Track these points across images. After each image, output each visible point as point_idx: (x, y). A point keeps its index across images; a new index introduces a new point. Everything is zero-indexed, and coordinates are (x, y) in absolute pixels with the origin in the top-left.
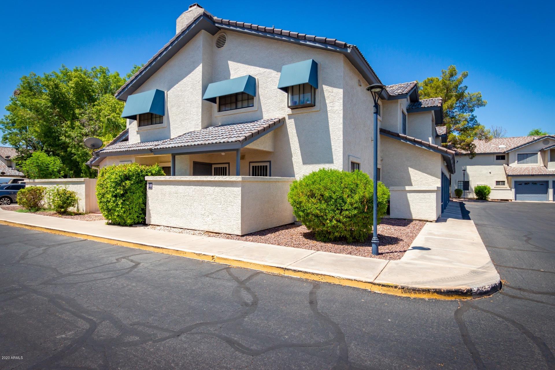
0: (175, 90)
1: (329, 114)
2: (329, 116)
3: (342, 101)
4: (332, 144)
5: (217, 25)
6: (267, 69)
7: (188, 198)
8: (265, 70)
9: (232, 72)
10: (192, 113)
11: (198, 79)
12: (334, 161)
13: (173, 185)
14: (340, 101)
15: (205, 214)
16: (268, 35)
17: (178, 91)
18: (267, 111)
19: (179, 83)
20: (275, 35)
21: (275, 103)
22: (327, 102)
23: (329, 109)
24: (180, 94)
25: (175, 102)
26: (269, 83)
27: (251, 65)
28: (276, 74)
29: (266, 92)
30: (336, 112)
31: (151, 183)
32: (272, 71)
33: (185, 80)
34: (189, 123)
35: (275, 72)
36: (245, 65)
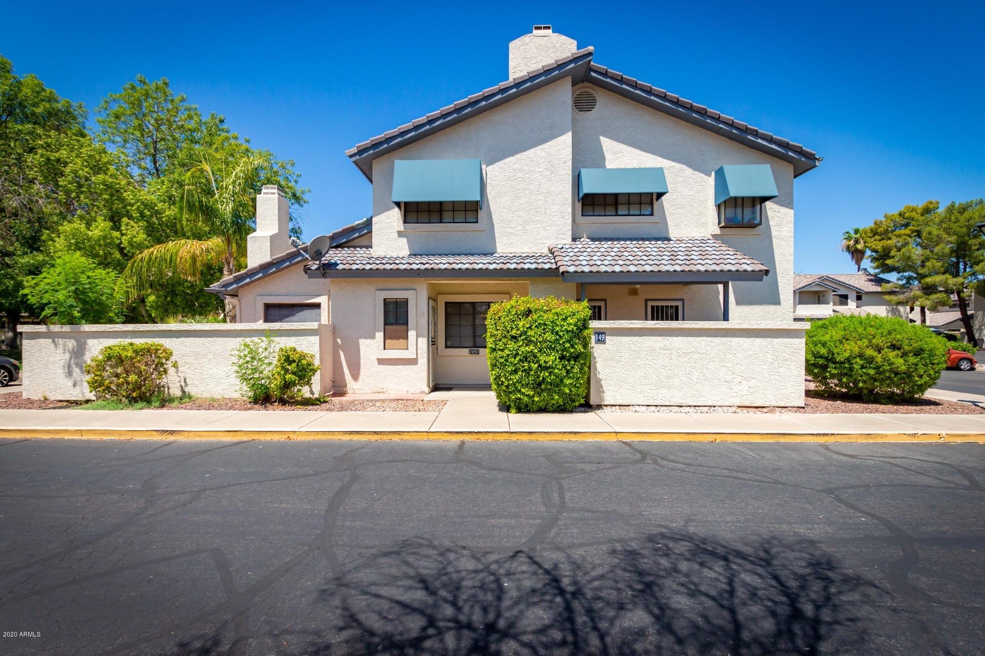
0: (506, 166)
1: (774, 240)
2: (774, 243)
3: (792, 225)
4: (779, 281)
5: (593, 74)
6: (675, 163)
7: (696, 356)
8: (674, 164)
9: (608, 156)
10: (548, 212)
11: (563, 156)
12: (781, 302)
13: (660, 336)
14: (790, 226)
15: (733, 380)
16: (693, 115)
17: (514, 170)
18: (677, 226)
19: (518, 156)
20: (706, 117)
21: (689, 215)
22: (771, 223)
23: (774, 233)
24: (520, 175)
25: (507, 188)
26: (680, 184)
27: (646, 151)
28: (691, 172)
29: (675, 197)
30: (785, 238)
31: (604, 333)
32: (685, 167)
33: (531, 153)
34: (542, 229)
35: (690, 170)
36: (635, 150)
